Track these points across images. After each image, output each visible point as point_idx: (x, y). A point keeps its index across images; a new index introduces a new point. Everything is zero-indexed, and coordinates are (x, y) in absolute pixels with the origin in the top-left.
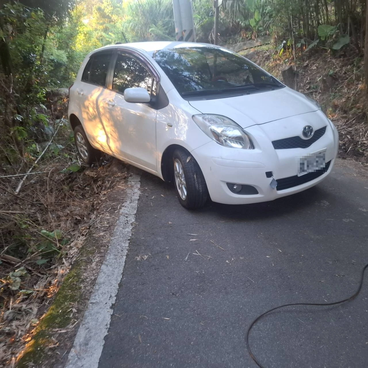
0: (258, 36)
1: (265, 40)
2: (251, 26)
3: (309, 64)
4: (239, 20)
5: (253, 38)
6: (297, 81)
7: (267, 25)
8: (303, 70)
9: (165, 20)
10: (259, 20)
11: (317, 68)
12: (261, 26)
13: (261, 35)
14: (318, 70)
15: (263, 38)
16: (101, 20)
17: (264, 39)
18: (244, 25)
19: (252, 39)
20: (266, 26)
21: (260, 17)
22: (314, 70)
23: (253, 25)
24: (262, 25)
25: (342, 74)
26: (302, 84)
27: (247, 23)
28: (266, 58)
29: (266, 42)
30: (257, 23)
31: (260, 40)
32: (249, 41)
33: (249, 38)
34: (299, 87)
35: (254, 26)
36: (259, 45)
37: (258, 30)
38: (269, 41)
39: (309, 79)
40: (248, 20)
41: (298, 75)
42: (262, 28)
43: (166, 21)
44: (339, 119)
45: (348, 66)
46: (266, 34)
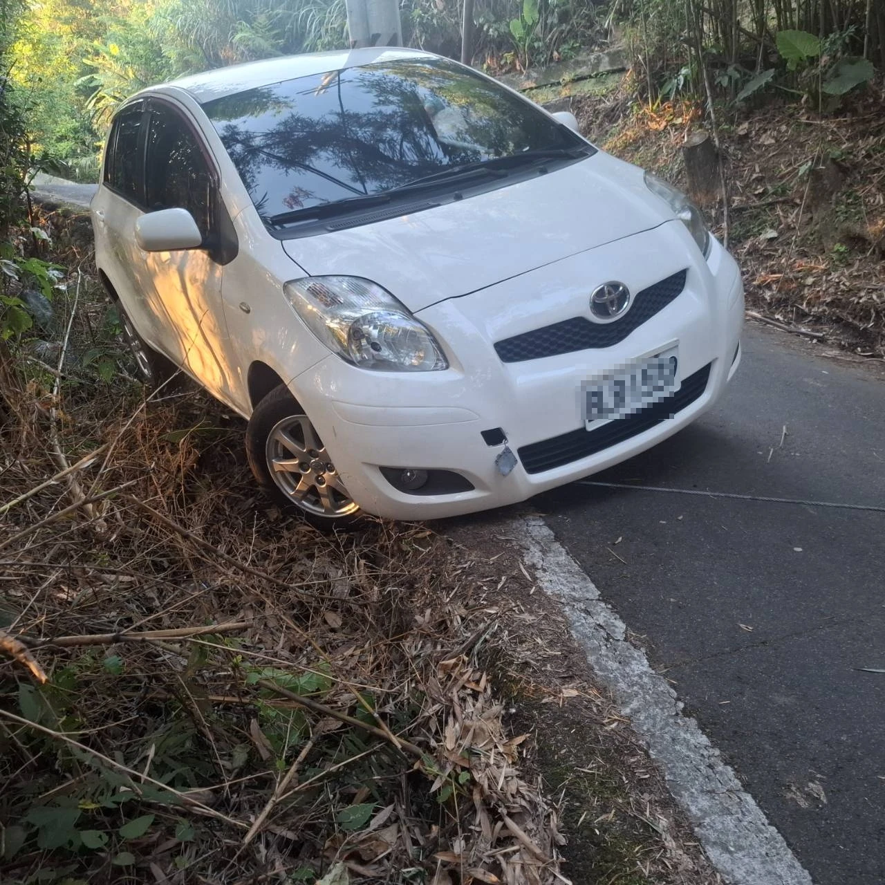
0: (531, 64)
1: (548, 74)
2: (514, 38)
3: (751, 132)
4: (481, 20)
5: (518, 68)
6: (723, 173)
7: (553, 36)
8: (737, 147)
9: (275, 12)
10: (535, 24)
11: (777, 141)
12: (538, 39)
13: (540, 60)
14: (779, 146)
15: (544, 69)
16: (66, 10)
17: (546, 71)
18: (496, 33)
19: (516, 70)
20: (551, 39)
21: (537, 16)
22: (769, 146)
23: (517, 36)
24: (541, 36)
25: (860, 158)
26: (738, 183)
27: (503, 29)
28: (607, 116)
29: (553, 81)
30: (529, 29)
31: (534, 75)
32: (509, 76)
33: (507, 68)
34: (732, 189)
35: (520, 38)
36: (534, 85)
37: (531, 48)
38: (560, 76)
39: (757, 170)
40: (504, 23)
41: (725, 159)
42: (541, 44)
43: (277, 15)
44: (869, 274)
45: (869, 137)
46: (551, 59)
